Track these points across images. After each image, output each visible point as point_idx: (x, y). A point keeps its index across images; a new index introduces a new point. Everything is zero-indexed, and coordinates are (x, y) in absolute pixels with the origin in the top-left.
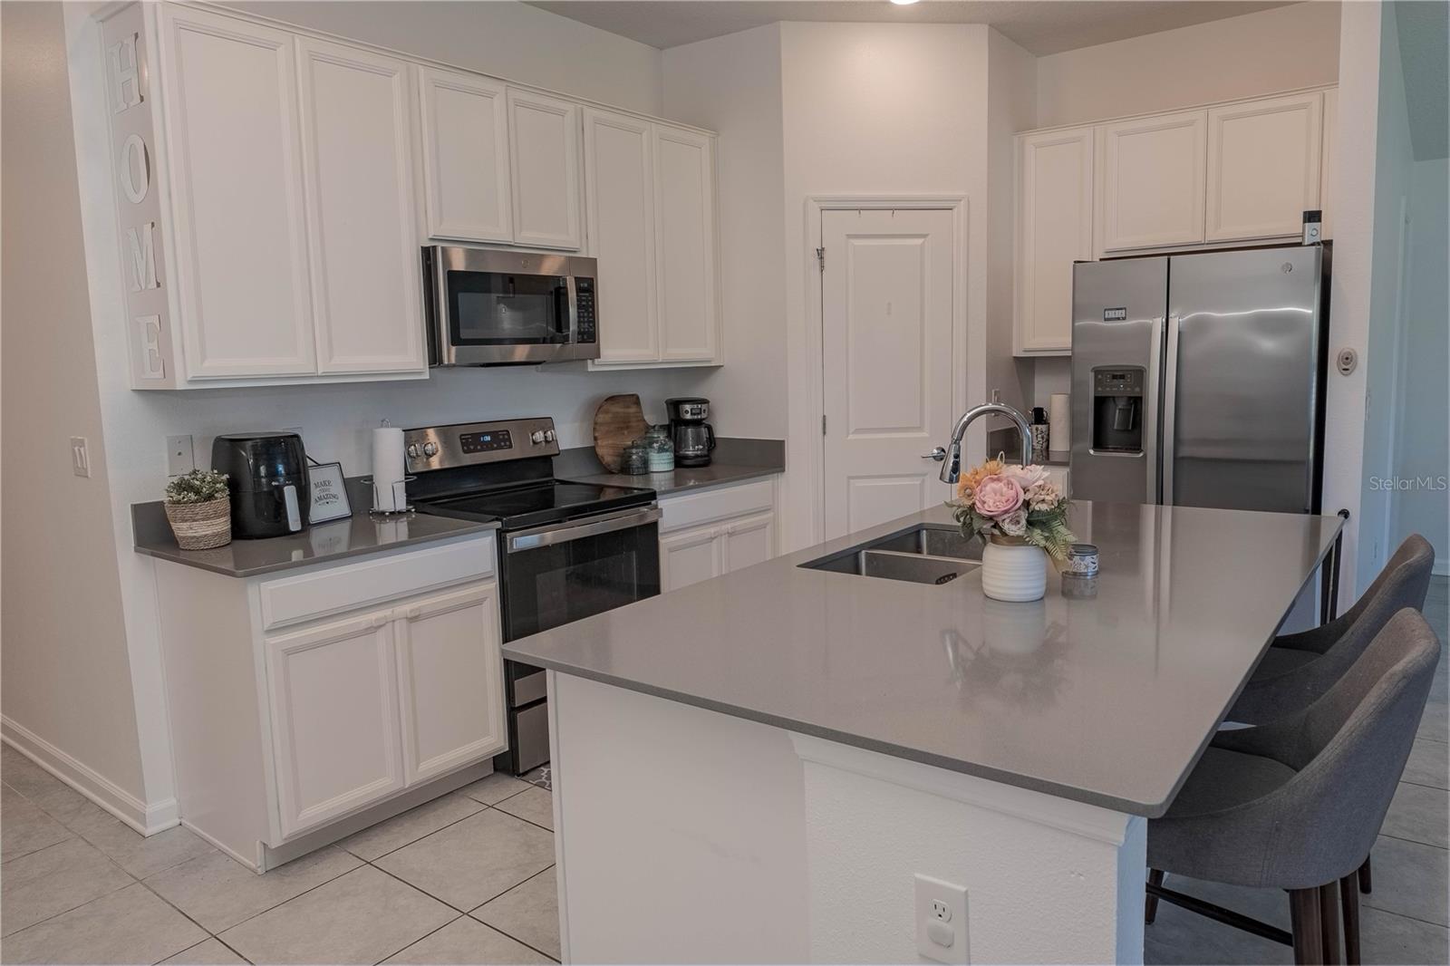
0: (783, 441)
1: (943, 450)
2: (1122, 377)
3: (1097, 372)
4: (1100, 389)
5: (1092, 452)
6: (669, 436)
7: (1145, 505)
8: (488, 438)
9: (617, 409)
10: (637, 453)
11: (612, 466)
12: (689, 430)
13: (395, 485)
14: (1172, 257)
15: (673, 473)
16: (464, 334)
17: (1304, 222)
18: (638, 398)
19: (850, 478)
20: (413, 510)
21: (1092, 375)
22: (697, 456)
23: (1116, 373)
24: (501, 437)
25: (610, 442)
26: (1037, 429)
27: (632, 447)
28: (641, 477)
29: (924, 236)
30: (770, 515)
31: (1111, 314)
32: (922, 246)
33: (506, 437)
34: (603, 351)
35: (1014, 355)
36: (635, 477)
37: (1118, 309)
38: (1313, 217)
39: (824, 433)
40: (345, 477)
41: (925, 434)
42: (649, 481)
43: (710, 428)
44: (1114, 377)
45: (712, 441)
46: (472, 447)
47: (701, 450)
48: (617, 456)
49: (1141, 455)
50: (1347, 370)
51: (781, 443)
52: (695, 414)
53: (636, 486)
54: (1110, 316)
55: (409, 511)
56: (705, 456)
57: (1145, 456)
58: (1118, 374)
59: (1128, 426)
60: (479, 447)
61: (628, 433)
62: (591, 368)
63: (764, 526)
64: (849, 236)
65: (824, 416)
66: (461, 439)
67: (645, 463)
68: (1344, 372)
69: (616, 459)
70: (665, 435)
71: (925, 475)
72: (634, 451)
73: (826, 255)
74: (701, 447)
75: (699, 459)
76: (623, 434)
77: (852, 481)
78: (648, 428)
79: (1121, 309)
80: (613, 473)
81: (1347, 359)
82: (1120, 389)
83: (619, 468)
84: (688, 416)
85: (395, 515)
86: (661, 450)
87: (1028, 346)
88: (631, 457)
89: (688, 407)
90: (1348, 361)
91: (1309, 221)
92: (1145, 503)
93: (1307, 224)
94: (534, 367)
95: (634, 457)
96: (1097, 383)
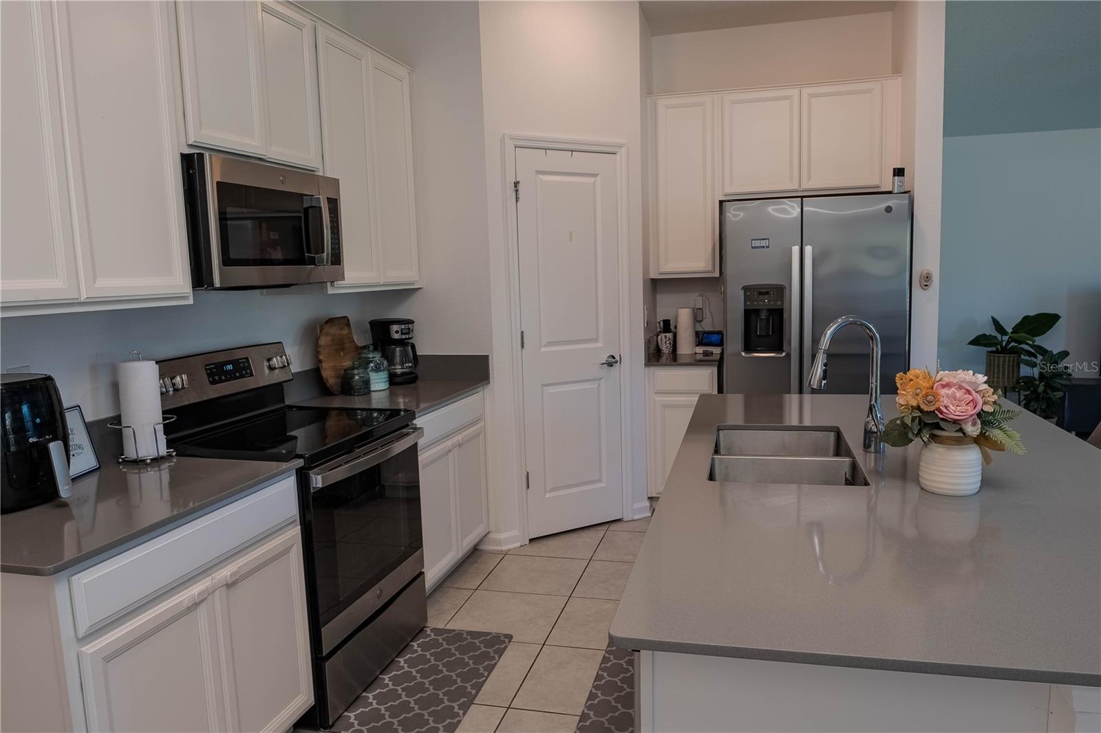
0: (487, 356)
1: (613, 357)
2: (767, 293)
3: (746, 289)
4: (748, 303)
5: (743, 354)
6: (383, 356)
7: (787, 396)
8: (230, 367)
9: (334, 330)
10: (358, 374)
11: (335, 388)
12: (398, 349)
13: (156, 427)
14: (804, 199)
15: (388, 391)
16: (233, 255)
17: (894, 176)
18: (348, 320)
19: (543, 385)
20: (175, 453)
21: (742, 292)
22: (403, 374)
23: (762, 291)
24: (242, 365)
25: (332, 364)
26: (666, 337)
27: (353, 368)
28: (360, 397)
29: (595, 175)
30: (481, 424)
31: (757, 243)
32: (594, 183)
33: (246, 365)
34: (346, 275)
35: (651, 277)
36: (356, 398)
37: (763, 239)
38: (899, 172)
39: (523, 346)
40: (86, 421)
41: (600, 345)
42: (370, 401)
43: (413, 347)
44: (760, 293)
45: (416, 358)
46: (217, 378)
47: (410, 367)
48: (337, 377)
49: (784, 354)
50: (927, 286)
51: (486, 358)
52: (404, 334)
53: (357, 407)
54: (756, 245)
55: (170, 456)
56: (411, 373)
57: (789, 355)
58: (763, 291)
59: (769, 331)
60: (223, 378)
61: (344, 354)
62: (331, 291)
63: (478, 435)
64: (539, 172)
65: (522, 332)
66: (206, 370)
67: (367, 383)
68: (924, 287)
69: (337, 380)
70: (380, 355)
71: (600, 379)
72: (356, 372)
73: (520, 187)
74: (411, 364)
75: (406, 377)
76: (340, 355)
77: (544, 388)
78: (360, 350)
79: (766, 239)
80: (336, 395)
81: (927, 277)
82: (766, 302)
83: (339, 389)
84: (396, 336)
85: (157, 460)
86: (377, 369)
87: (663, 270)
88: (354, 377)
89: (395, 328)
90: (927, 279)
91: (898, 176)
92: (790, 393)
93: (896, 177)
94: (258, 291)
95: (357, 377)
96: (746, 298)
